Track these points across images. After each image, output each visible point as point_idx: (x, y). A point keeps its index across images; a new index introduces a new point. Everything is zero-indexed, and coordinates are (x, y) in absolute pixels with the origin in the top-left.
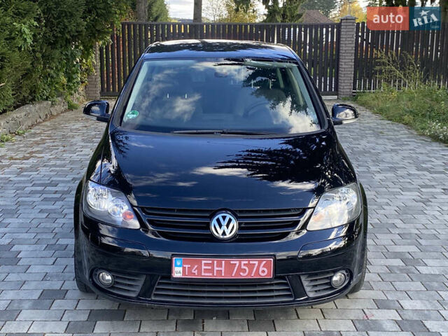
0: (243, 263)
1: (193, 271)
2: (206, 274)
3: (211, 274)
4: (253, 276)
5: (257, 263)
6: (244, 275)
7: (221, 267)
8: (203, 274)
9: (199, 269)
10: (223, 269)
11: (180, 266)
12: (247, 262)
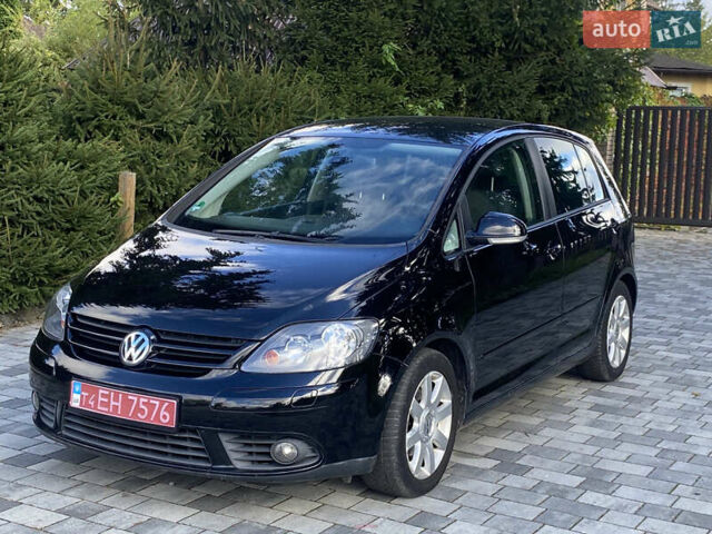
0: (142, 400)
1: (90, 402)
2: (102, 409)
3: (106, 409)
4: (152, 421)
5: (157, 403)
6: (141, 418)
7: (118, 402)
8: (99, 407)
9: (96, 400)
11: (78, 393)
12: (146, 401)
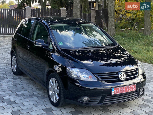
0: (129, 87)
1: (117, 92)
2: (121, 92)
3: (122, 92)
4: (132, 90)
5: (132, 86)
7: (124, 89)
8: (120, 92)
9: (119, 91)
10: (125, 90)
11: (113, 91)
